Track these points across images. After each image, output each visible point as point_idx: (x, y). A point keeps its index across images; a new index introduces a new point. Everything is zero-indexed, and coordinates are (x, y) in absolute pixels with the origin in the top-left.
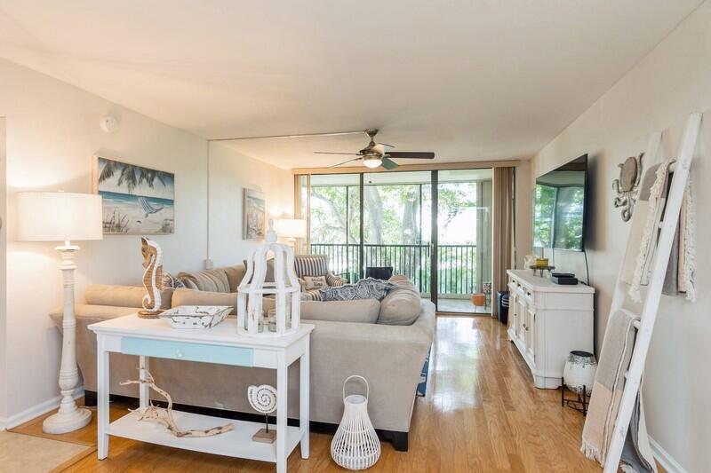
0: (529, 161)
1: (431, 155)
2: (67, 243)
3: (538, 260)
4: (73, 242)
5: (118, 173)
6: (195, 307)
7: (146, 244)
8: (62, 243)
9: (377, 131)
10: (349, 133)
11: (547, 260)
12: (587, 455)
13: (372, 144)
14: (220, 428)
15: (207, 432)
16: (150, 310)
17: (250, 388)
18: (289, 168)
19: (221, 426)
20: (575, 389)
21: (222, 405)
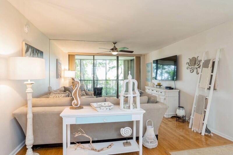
0: (144, 55)
1: (132, 52)
2: (29, 81)
3: (158, 83)
4: (31, 80)
5: (30, 50)
6: (96, 103)
7: (74, 80)
8: (27, 81)
9: (116, 43)
10: (106, 42)
11: (160, 83)
12: (195, 131)
13: (115, 47)
14: (111, 145)
15: (108, 148)
16: (77, 106)
17: (121, 129)
18: (67, 52)
19: (110, 144)
20: (181, 116)
21: (97, 139)
